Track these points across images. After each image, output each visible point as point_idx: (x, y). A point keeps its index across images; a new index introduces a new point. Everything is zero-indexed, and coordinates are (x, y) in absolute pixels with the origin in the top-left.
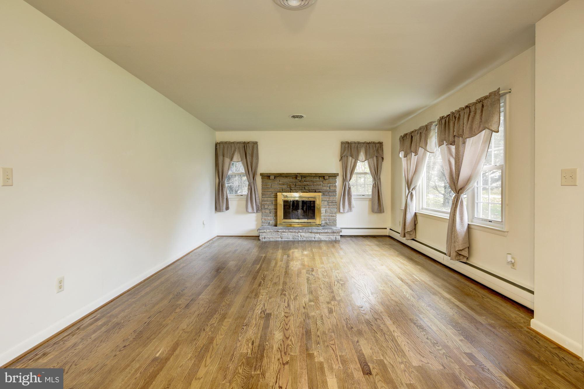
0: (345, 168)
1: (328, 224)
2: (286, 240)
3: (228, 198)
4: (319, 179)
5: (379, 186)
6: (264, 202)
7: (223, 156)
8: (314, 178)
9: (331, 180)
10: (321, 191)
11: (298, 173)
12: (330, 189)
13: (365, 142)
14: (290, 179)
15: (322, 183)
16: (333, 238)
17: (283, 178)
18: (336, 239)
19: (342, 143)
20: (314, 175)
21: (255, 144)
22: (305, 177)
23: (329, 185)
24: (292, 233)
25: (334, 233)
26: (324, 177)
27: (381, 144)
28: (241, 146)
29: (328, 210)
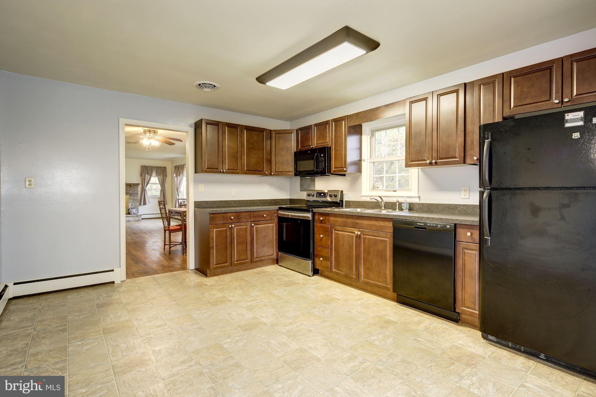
0: (143, 180)
4: (127, 186)
5: (164, 191)
9: (135, 187)
10: (128, 193)
12: (134, 192)
13: (156, 166)
15: (129, 189)
16: (137, 219)
18: (139, 219)
19: (142, 166)
23: (133, 190)
25: (137, 216)
26: (130, 185)
27: (165, 168)
29: (133, 204)
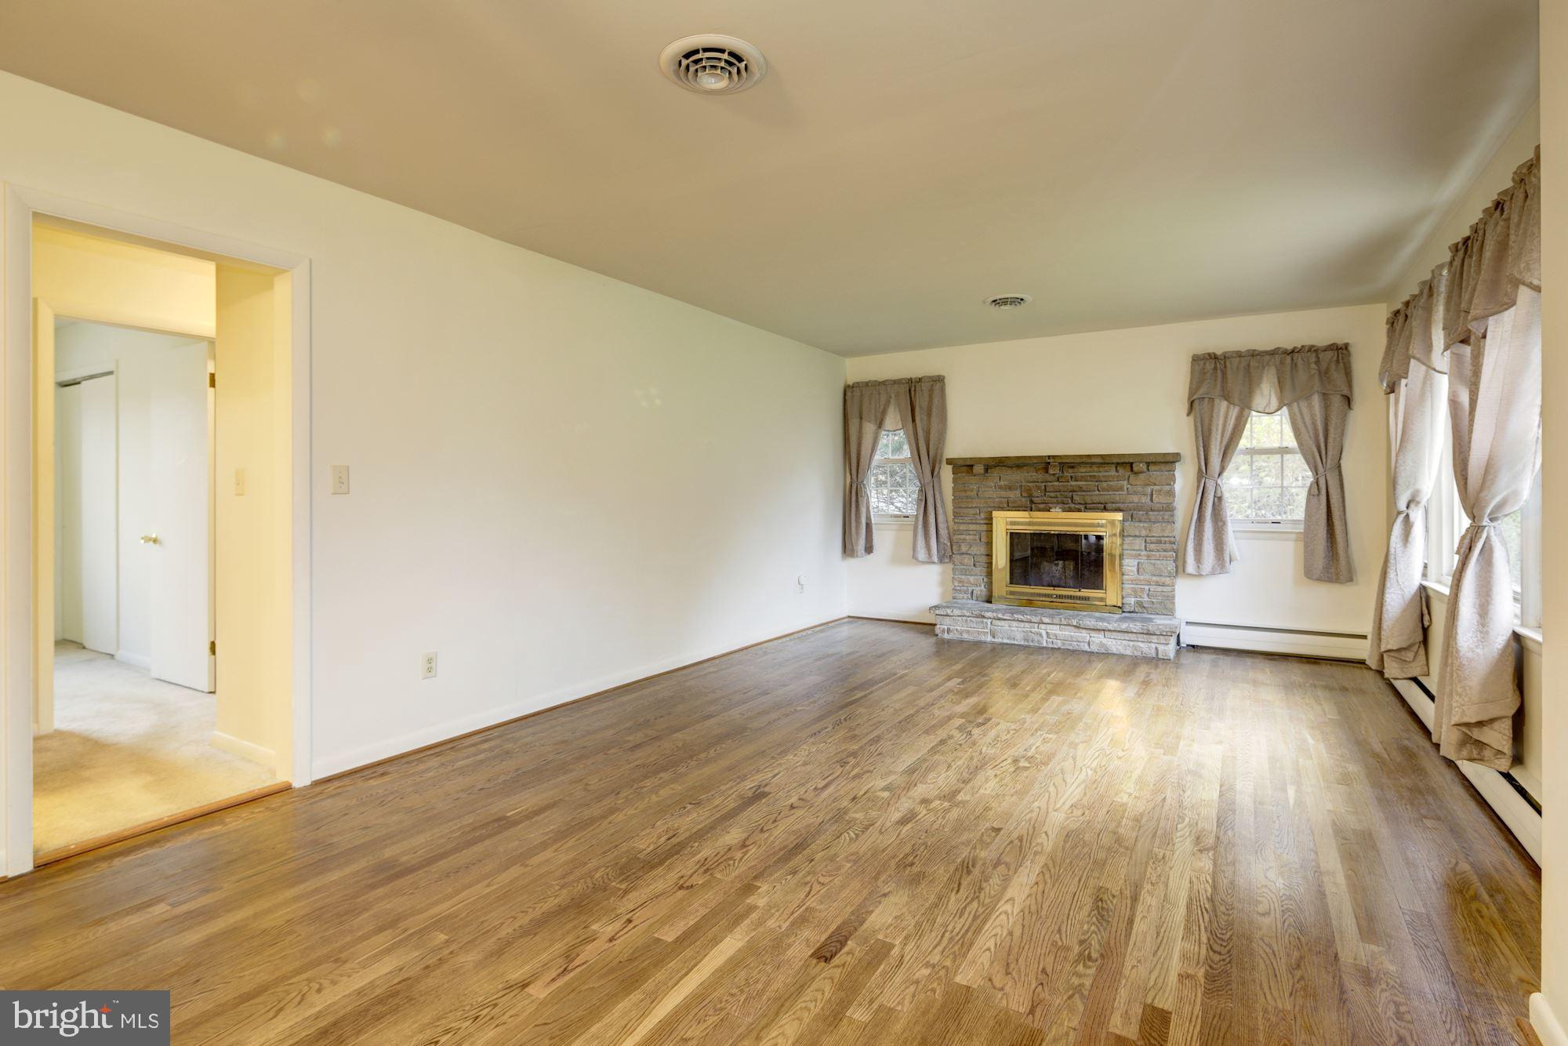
0: (1203, 436)
1: (1144, 607)
2: (1005, 641)
3: (873, 522)
4: (1117, 471)
5: (1330, 491)
6: (959, 536)
7: (861, 418)
8: (1101, 469)
9: (1156, 473)
10: (1121, 506)
11: (1049, 457)
12: (1152, 500)
13: (1279, 348)
14: (1030, 474)
15: (1125, 483)
16: (1146, 648)
17: (1010, 471)
18: (1157, 655)
19: (1196, 359)
20: (1099, 460)
21: (939, 380)
22: (1073, 467)
23: (1149, 489)
24: (1023, 624)
25: (1152, 634)
26: (1131, 464)
27: (1341, 352)
28: (904, 389)
29: (1147, 566)
